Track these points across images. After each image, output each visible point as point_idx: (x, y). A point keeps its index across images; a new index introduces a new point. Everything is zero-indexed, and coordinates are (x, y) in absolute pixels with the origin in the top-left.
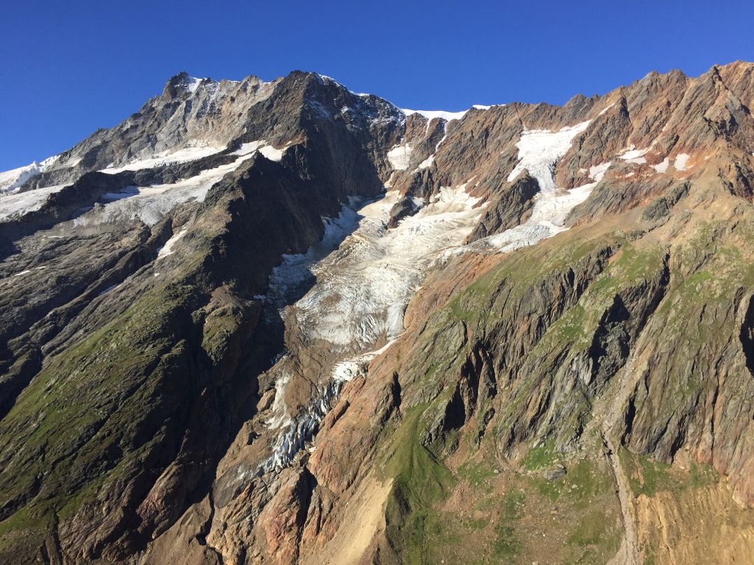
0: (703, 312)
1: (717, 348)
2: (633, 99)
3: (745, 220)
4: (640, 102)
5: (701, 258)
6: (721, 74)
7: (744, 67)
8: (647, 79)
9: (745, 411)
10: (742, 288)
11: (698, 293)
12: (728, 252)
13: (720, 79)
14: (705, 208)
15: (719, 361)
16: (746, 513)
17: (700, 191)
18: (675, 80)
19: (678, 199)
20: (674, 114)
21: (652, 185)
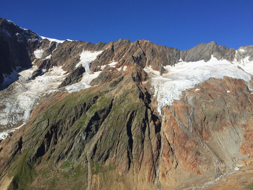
0: (118, 118)
1: (120, 129)
2: (116, 46)
3: (135, 90)
4: (117, 47)
5: (121, 101)
6: (139, 42)
7: (145, 41)
8: (120, 41)
9: (125, 147)
10: (129, 111)
11: (118, 112)
12: (128, 100)
13: (139, 44)
14: (126, 85)
15: (120, 133)
16: (121, 177)
17: (126, 80)
18: (127, 42)
19: (120, 81)
20: (126, 52)
21: (116, 75)
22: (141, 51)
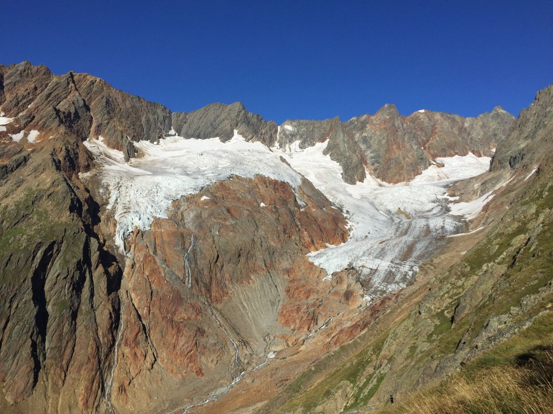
0: (9, 259)
4: (14, 81)
5: (20, 217)
6: (75, 78)
7: (90, 78)
8: (21, 66)
10: (41, 243)
11: (10, 245)
12: (40, 215)
13: (74, 82)
14: (35, 177)
15: (13, 297)
18: (42, 73)
19: (17, 167)
22: (80, 98)
